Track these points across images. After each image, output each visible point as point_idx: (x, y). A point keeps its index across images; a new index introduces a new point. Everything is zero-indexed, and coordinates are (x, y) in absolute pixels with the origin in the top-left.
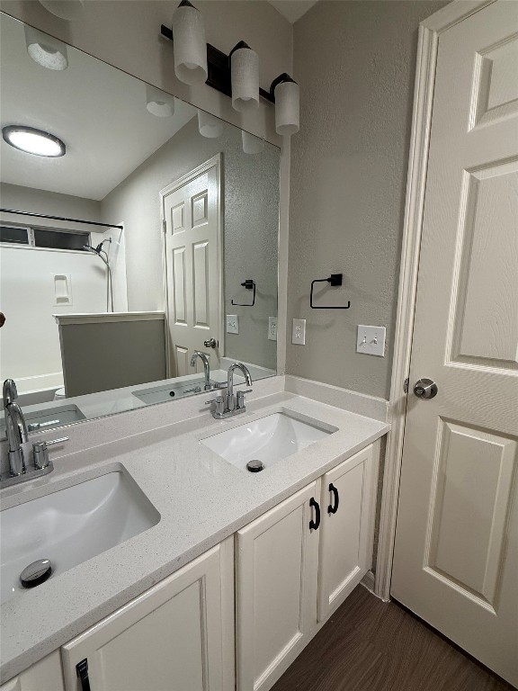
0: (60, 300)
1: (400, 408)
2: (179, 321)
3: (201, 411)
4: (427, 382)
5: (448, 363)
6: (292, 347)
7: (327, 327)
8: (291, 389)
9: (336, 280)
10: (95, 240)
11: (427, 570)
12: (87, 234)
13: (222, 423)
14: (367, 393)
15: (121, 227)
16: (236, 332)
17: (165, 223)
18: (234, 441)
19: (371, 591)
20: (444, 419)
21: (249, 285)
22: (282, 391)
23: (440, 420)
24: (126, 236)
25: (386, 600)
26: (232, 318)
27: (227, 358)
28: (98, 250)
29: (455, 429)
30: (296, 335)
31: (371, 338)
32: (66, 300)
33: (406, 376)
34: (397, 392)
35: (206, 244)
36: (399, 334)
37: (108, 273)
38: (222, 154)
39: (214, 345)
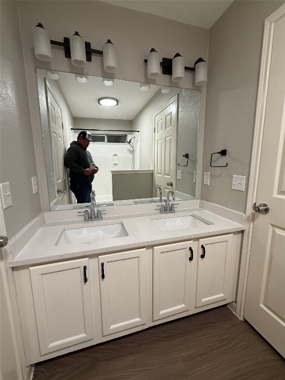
0: (115, 164)
1: (250, 219)
2: (166, 175)
3: (156, 210)
4: (265, 205)
5: (275, 195)
6: (203, 185)
7: (219, 176)
8: (202, 207)
9: (224, 153)
10: (129, 138)
11: (262, 306)
12: (126, 135)
13: (163, 215)
14: (237, 210)
15: (139, 131)
16: (180, 178)
17: (155, 129)
18: (167, 224)
19: (234, 313)
20: (272, 225)
21: (187, 156)
22: (197, 207)
23: (270, 226)
24: (140, 135)
25: (241, 319)
26: (179, 172)
27: (177, 191)
28: (130, 142)
29: (278, 231)
30: (205, 180)
31: (238, 182)
32: (117, 164)
33: (254, 202)
34: (250, 210)
35: (170, 138)
36: (251, 179)
37: (133, 152)
38: (178, 95)
39: (171, 185)
